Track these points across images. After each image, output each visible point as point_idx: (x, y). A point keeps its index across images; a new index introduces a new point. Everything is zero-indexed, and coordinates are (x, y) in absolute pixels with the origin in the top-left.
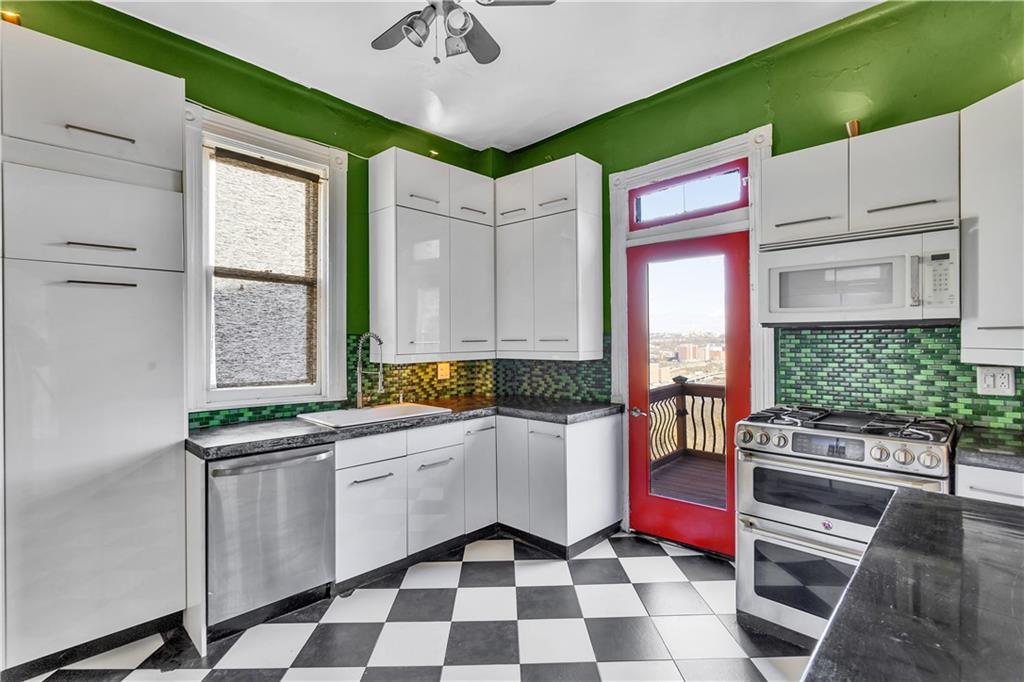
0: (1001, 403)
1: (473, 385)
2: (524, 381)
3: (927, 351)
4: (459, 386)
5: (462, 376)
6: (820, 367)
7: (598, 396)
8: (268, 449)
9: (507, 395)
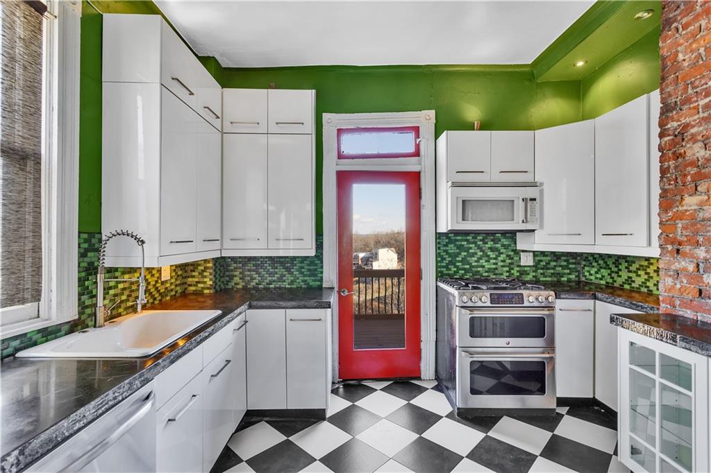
0: (529, 269)
1: (186, 283)
2: (235, 276)
3: (503, 245)
4: (176, 286)
5: (178, 276)
6: (457, 255)
7: (312, 283)
9: (221, 290)
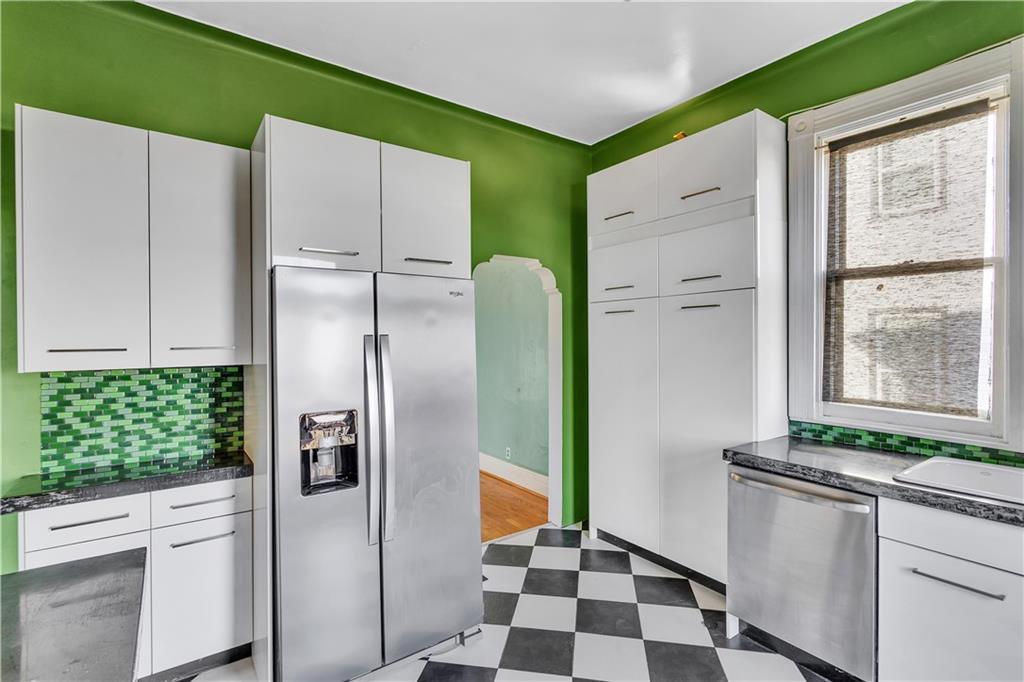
8: (780, 471)
